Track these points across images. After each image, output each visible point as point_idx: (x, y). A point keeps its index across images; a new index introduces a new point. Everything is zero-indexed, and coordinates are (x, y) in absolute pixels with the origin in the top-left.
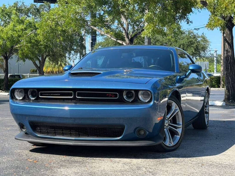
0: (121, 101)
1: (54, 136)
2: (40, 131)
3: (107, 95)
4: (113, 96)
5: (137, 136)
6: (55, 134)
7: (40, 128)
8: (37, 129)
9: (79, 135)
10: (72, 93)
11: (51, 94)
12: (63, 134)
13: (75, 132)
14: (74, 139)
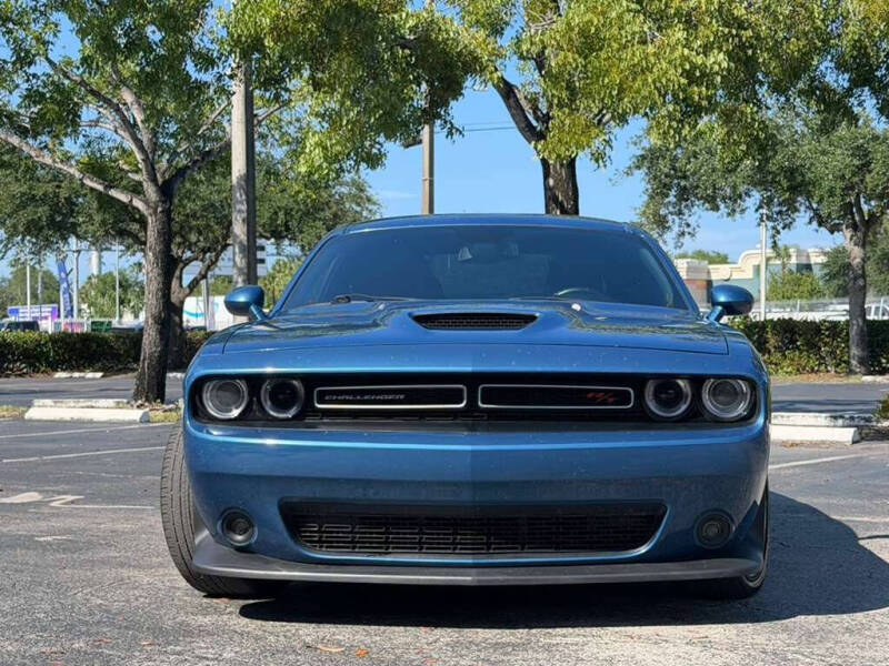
0: (640, 419)
1: (380, 554)
2: (321, 537)
3: (590, 395)
4: (611, 400)
5: (698, 543)
6: (386, 546)
7: (321, 527)
8: (305, 532)
9: (487, 547)
10: (461, 390)
11: (366, 397)
12: (419, 547)
13: (472, 534)
14: (470, 561)
